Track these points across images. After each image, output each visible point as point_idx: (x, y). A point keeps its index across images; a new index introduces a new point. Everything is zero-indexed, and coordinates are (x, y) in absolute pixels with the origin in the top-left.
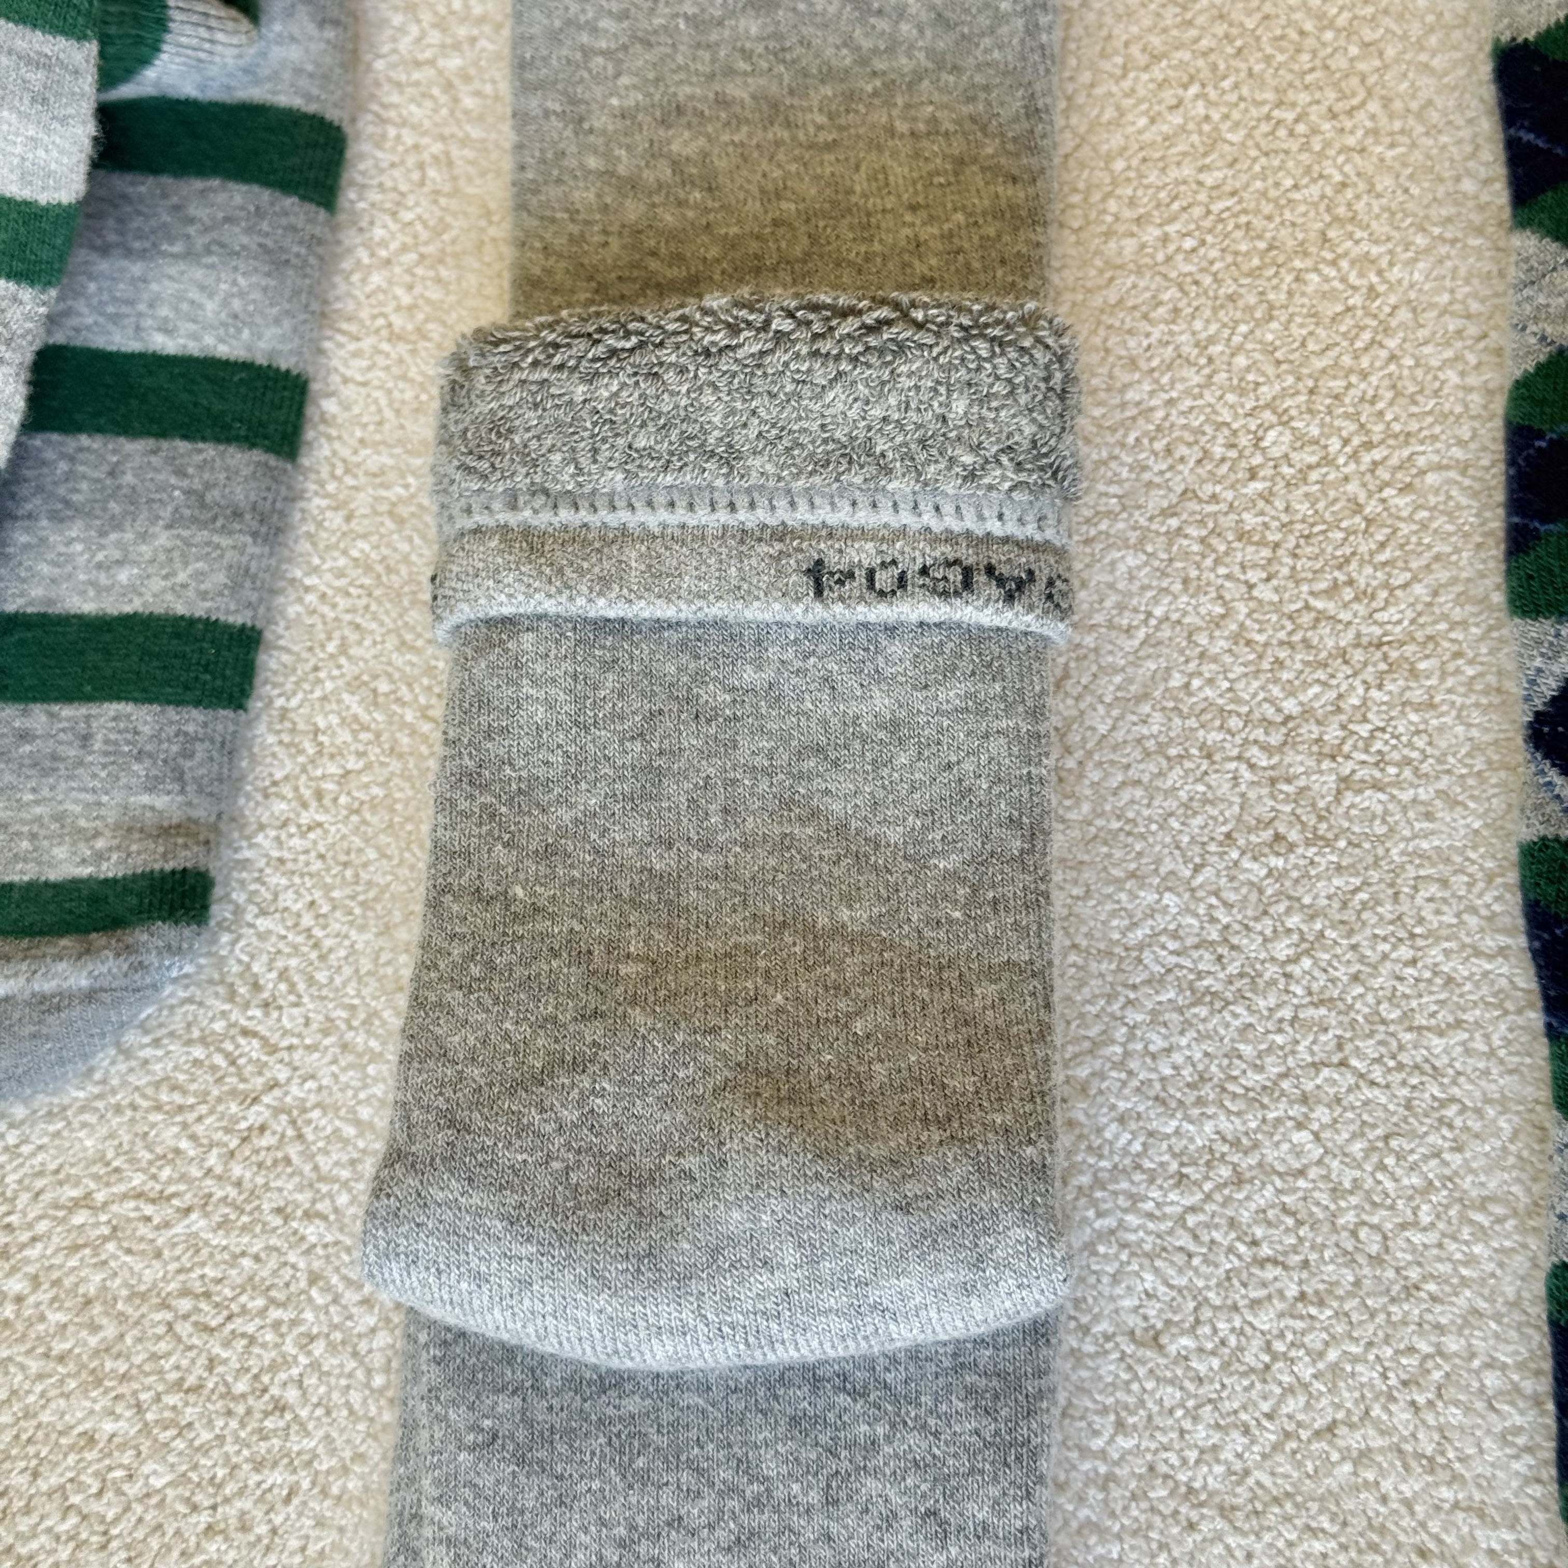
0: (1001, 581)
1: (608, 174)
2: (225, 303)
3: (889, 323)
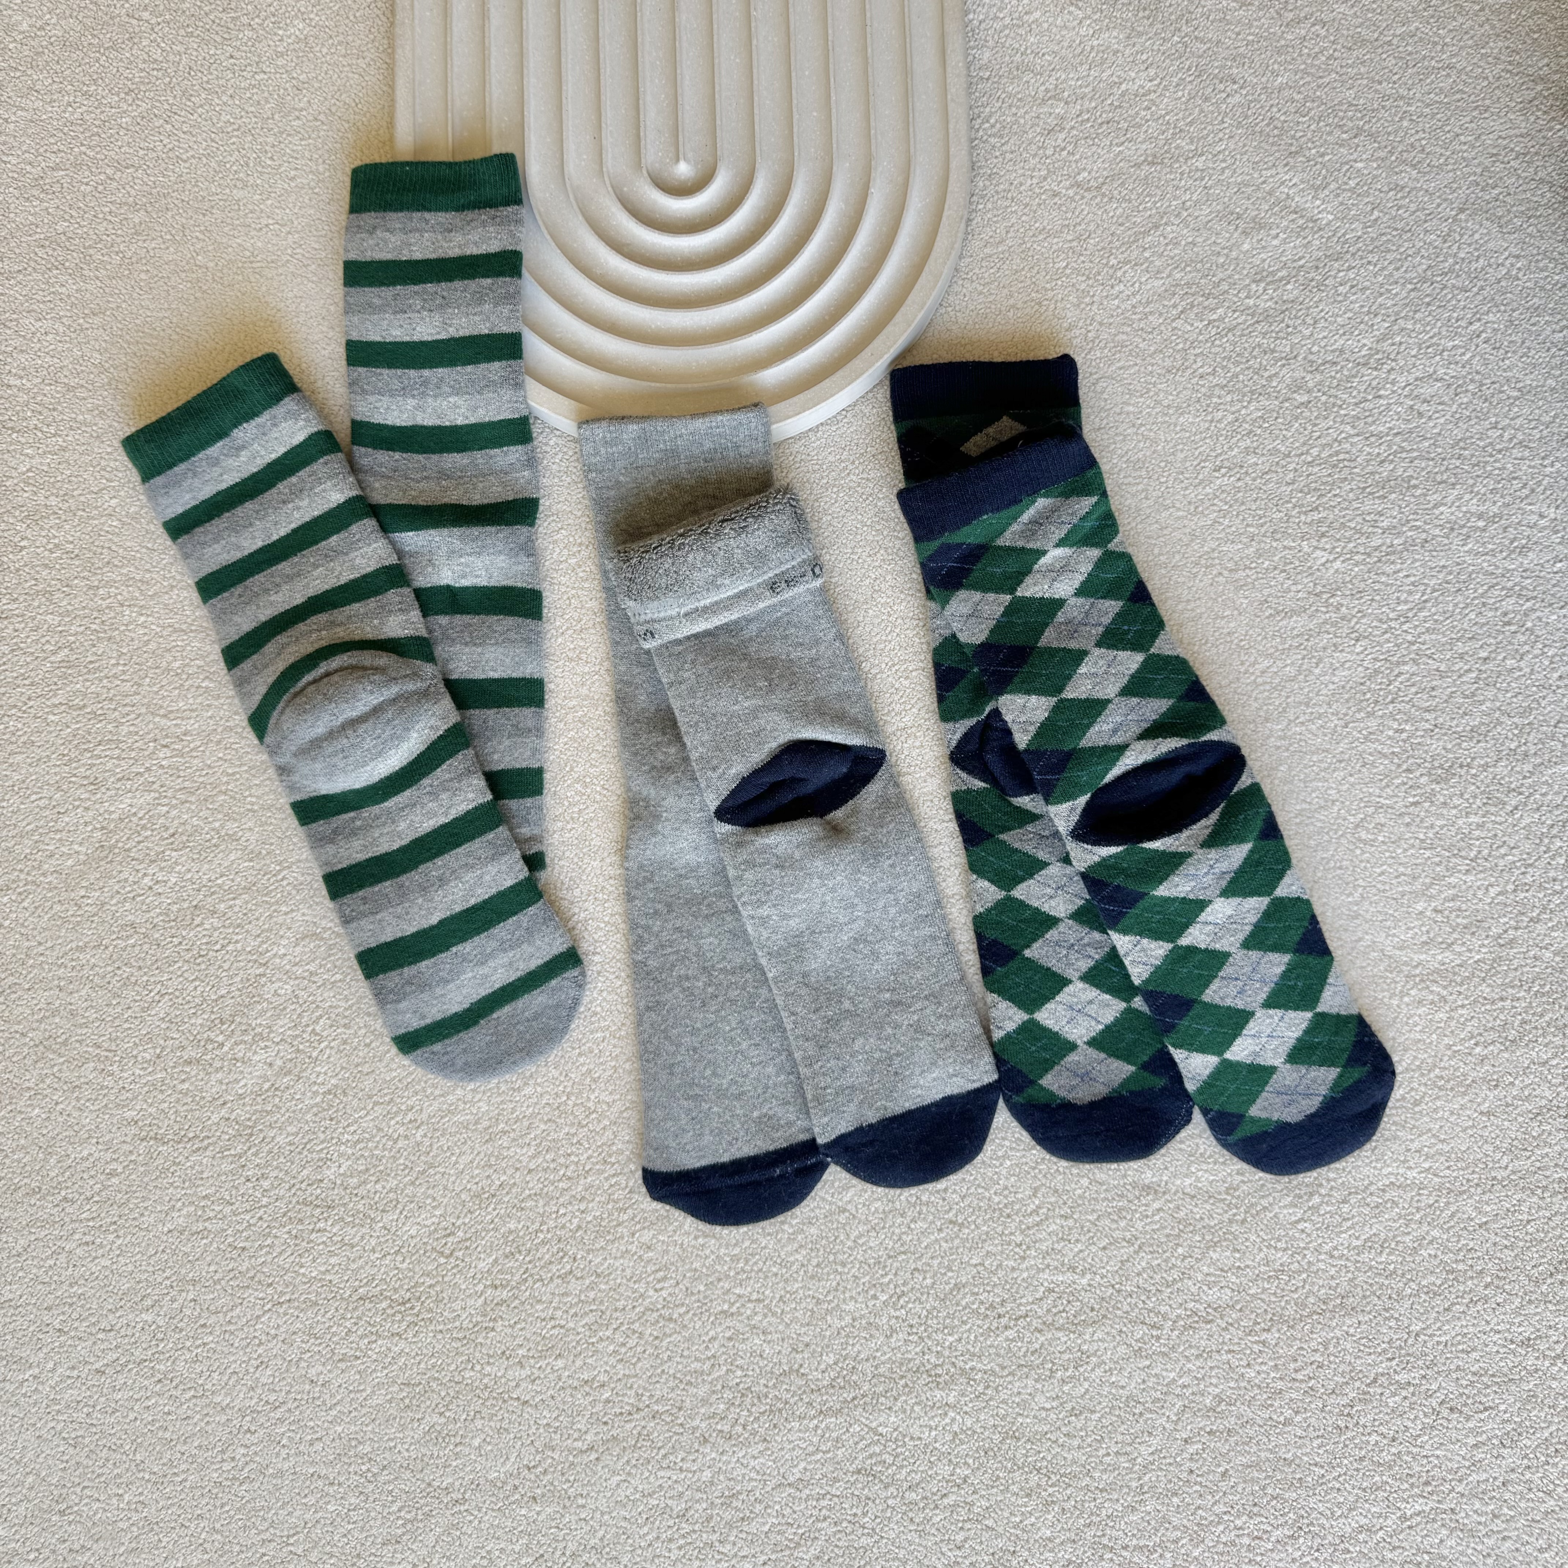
2: (513, 659)
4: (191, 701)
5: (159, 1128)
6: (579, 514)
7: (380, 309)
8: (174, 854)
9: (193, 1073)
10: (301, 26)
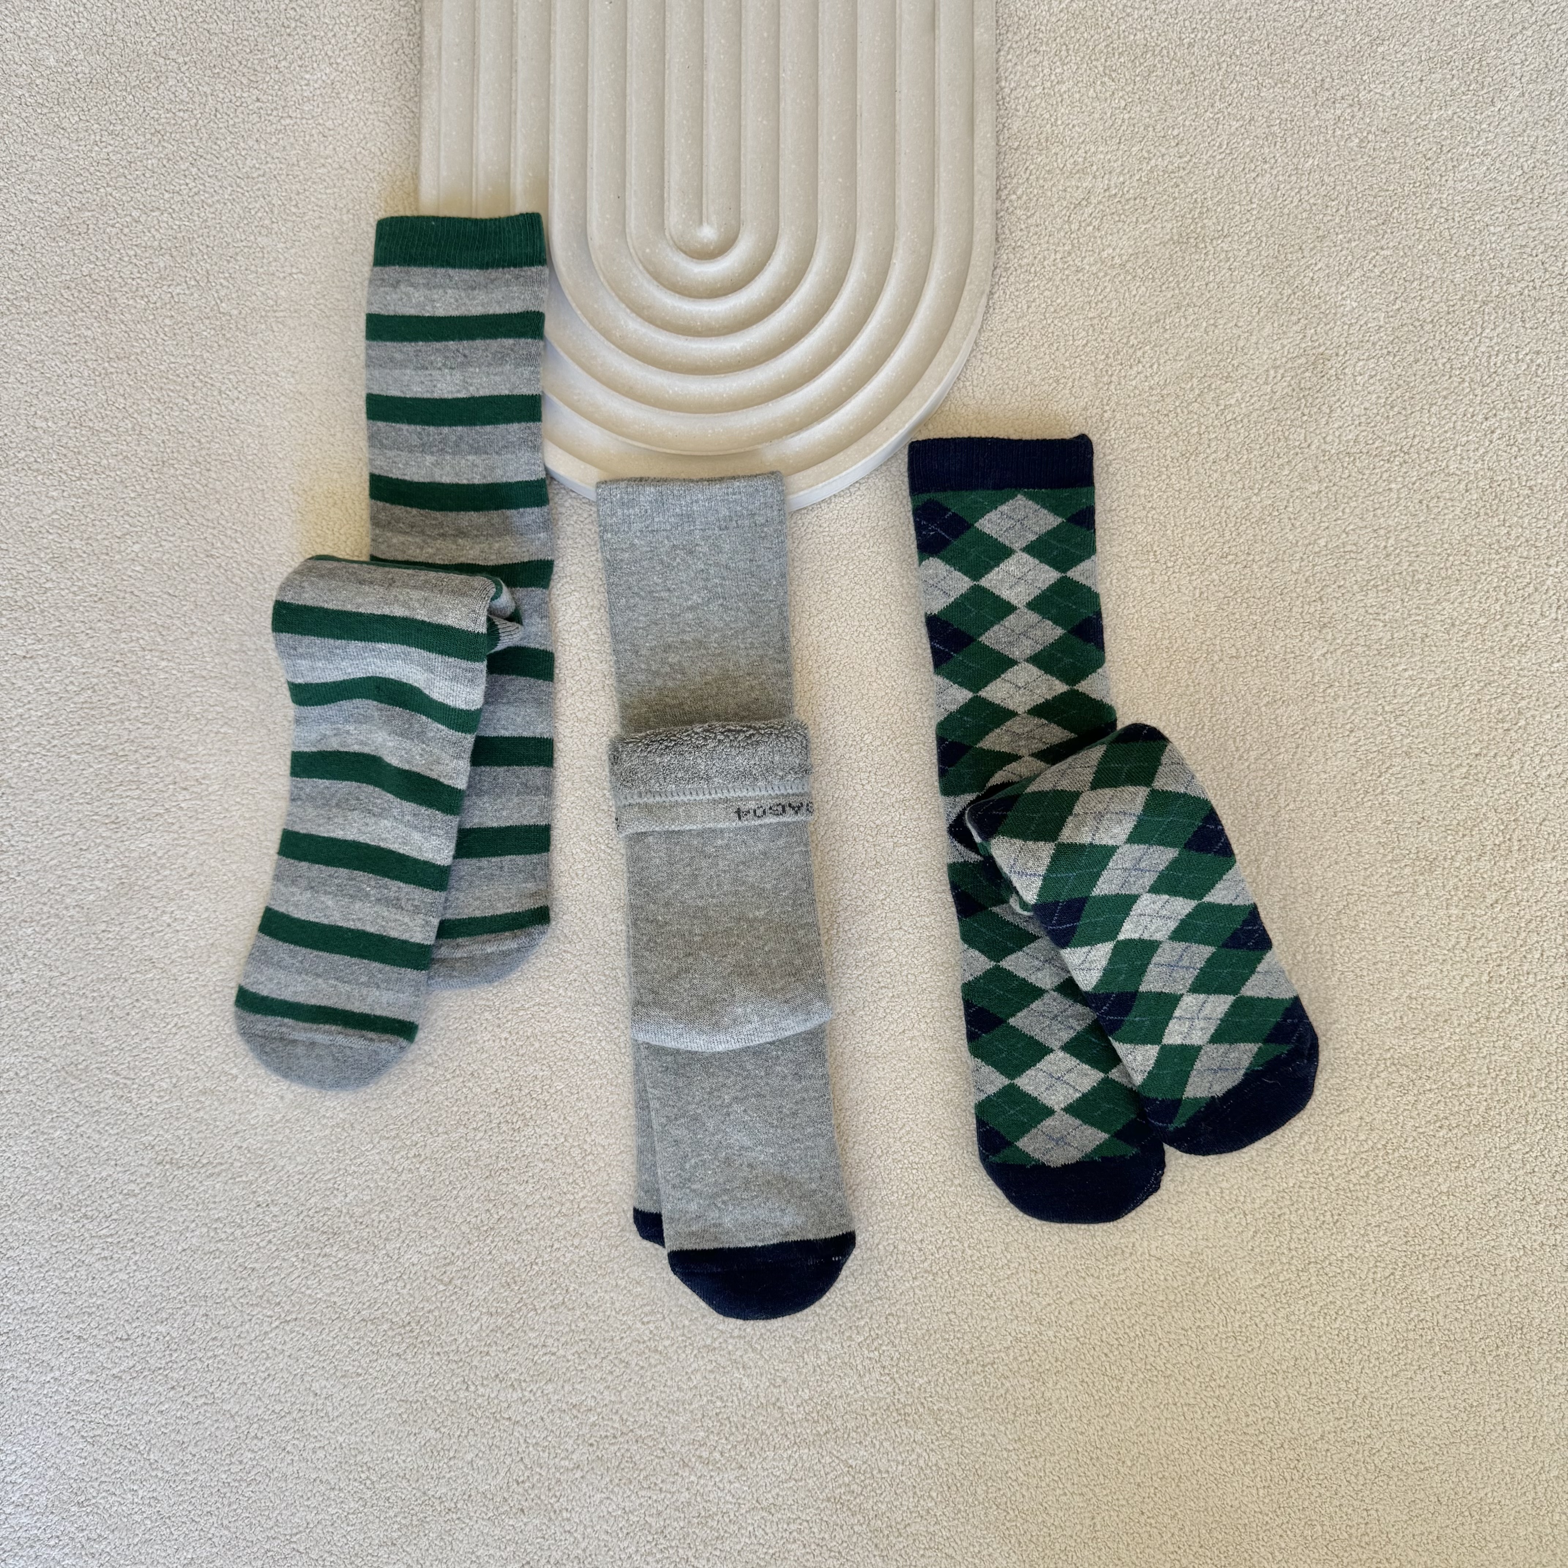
0: (793, 808)
1: (648, 670)
2: (524, 718)
3: (753, 735)
4: (210, 746)
5: (176, 1153)
6: (592, 576)
7: (402, 365)
8: (192, 893)
9: (207, 1103)
10: (328, 71)
